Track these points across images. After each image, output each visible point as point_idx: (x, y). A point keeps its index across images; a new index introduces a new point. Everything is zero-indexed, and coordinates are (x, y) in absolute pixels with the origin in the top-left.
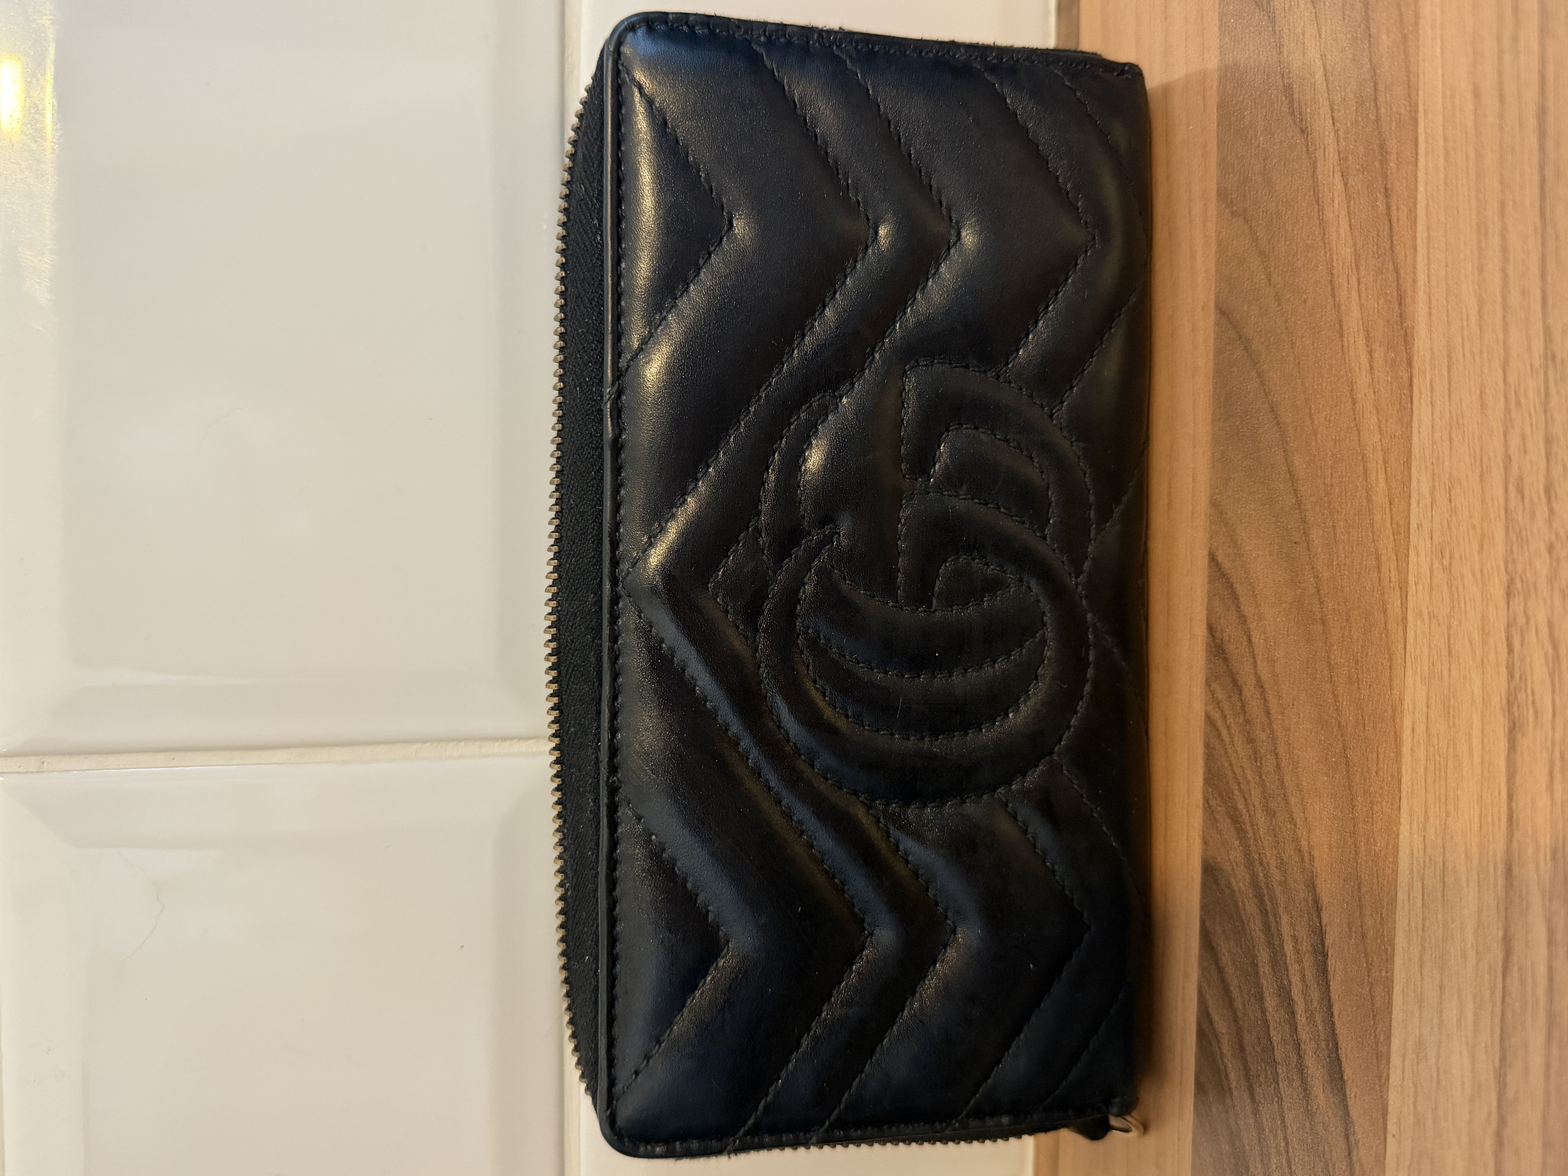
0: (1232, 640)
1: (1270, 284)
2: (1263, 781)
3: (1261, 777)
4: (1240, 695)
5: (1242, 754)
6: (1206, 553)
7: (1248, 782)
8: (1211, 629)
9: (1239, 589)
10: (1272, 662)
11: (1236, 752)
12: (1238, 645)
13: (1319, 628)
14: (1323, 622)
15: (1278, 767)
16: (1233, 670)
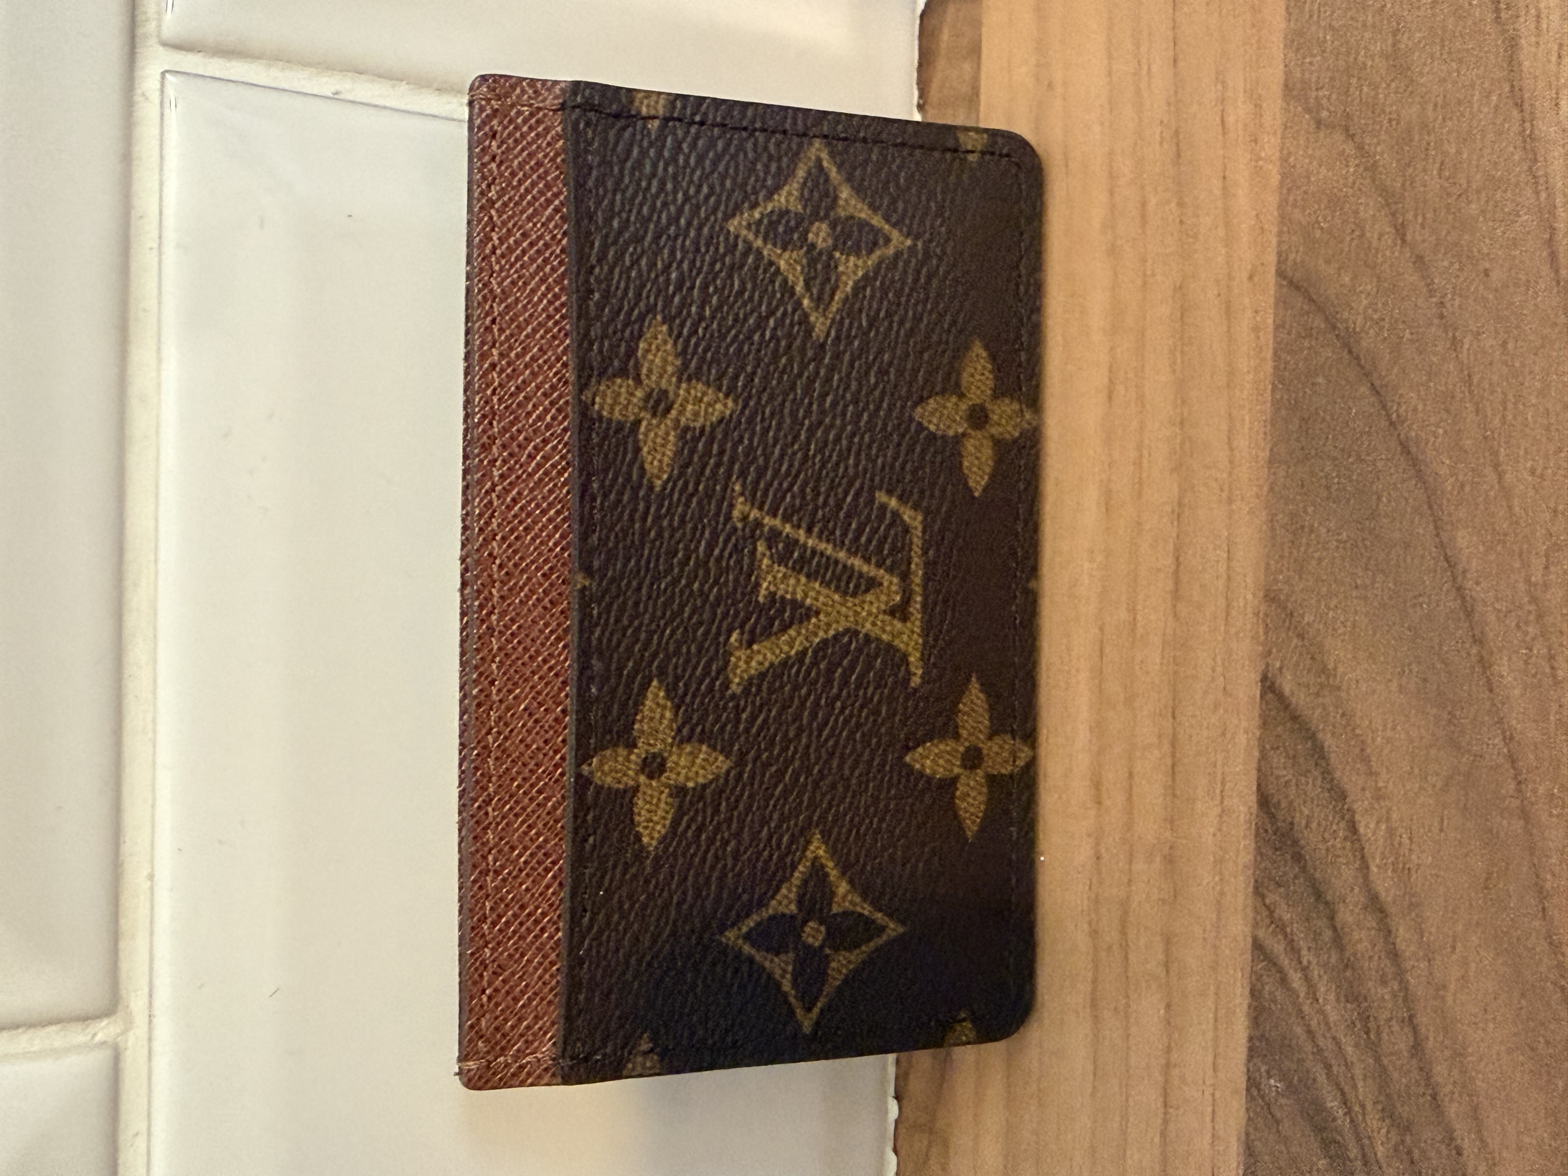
0: (1314, 825)
1: (1404, 241)
2: (1384, 1069)
3: (1378, 1059)
4: (1332, 918)
5: (1333, 1017)
6: (1255, 677)
7: (1348, 1066)
8: (1264, 801)
9: (1328, 741)
10: (1403, 871)
11: (1321, 1012)
12: (1327, 835)
13: (1518, 825)
14: (1525, 814)
15: (1417, 1047)
16: (1317, 875)
